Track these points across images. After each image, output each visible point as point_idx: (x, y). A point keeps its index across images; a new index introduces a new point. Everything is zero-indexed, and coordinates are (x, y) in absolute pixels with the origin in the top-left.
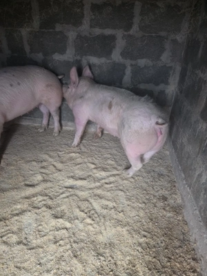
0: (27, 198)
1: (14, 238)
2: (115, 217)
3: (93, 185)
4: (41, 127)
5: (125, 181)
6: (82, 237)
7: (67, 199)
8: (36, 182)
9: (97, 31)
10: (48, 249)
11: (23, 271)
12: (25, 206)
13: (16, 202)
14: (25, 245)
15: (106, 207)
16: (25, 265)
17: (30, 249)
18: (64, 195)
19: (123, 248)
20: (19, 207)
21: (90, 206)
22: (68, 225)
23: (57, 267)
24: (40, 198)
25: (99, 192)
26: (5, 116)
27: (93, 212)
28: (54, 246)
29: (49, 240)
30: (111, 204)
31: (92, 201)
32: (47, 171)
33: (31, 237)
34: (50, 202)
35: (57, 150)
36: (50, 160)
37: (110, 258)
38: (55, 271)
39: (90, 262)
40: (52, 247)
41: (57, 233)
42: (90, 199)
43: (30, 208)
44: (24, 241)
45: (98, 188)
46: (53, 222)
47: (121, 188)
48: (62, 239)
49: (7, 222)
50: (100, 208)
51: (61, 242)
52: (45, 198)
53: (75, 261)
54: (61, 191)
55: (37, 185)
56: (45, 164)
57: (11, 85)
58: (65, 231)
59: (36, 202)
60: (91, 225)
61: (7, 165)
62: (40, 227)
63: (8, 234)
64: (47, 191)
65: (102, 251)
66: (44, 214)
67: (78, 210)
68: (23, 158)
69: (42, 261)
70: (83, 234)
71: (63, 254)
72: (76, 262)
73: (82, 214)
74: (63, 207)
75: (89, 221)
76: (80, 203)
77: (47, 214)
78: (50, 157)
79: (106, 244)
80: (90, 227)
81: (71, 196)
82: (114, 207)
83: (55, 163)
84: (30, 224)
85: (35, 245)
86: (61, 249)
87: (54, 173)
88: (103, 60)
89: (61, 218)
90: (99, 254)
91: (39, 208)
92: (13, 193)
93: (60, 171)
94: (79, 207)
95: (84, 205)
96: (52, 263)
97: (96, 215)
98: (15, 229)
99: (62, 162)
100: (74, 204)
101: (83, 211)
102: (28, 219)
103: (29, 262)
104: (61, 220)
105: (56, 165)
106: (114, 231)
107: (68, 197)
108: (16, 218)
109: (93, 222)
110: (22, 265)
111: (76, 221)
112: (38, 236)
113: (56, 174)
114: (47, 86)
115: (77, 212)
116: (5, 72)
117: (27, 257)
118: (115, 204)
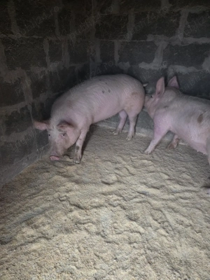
0: (103, 194)
1: (93, 228)
2: (192, 235)
3: (166, 197)
4: (115, 130)
5: (203, 200)
6: (155, 246)
7: (140, 204)
8: (111, 182)
9: (191, 40)
10: (123, 248)
11: (101, 260)
12: (102, 202)
13: (95, 196)
14: (103, 237)
15: (182, 223)
16: (104, 255)
17: (107, 242)
18: (137, 200)
19: (201, 271)
20: (97, 200)
21: (163, 217)
22: (142, 230)
23: (132, 267)
24: (115, 197)
25: (173, 205)
26: (93, 118)
27: (166, 224)
28: (129, 246)
29: (124, 239)
30: (187, 222)
31: (166, 212)
32: (121, 173)
33: (108, 232)
34: (124, 203)
35: (129, 154)
36: (124, 163)
37: (186, 277)
38: (130, 270)
39: (165, 274)
40: (127, 247)
41: (131, 234)
42: (163, 210)
43: (107, 204)
44: (102, 233)
45: (173, 200)
46: (128, 223)
47: (199, 206)
48: (135, 242)
49: (88, 211)
50: (174, 222)
51: (135, 244)
52: (120, 198)
53: (149, 267)
54: (134, 195)
55: (112, 184)
56: (118, 166)
57: (103, 92)
58: (138, 235)
59: (111, 200)
60: (165, 236)
61: (87, 160)
62: (115, 225)
63: (88, 222)
64: (121, 192)
65: (177, 266)
66: (119, 213)
67: (151, 218)
68: (100, 157)
69: (118, 257)
70: (156, 243)
71: (137, 256)
72: (150, 269)
73: (156, 222)
74: (137, 211)
75: (162, 232)
76: (153, 212)
77: (122, 213)
78: (124, 160)
79: (181, 261)
80: (164, 238)
81: (144, 202)
82: (191, 225)
83: (128, 167)
84: (106, 219)
85: (111, 240)
86: (135, 252)
87: (128, 176)
88: (191, 69)
89: (135, 221)
90: (173, 269)
91: (114, 207)
92: (92, 187)
93: (133, 175)
94: (152, 215)
95: (158, 215)
96: (127, 261)
97: (170, 228)
98: (94, 220)
99: (135, 167)
100: (147, 211)
101: (156, 220)
102: (104, 213)
103: (106, 254)
104: (134, 223)
105: (129, 169)
106: (190, 250)
107: (140, 202)
108: (95, 210)
109: (167, 234)
110: (100, 255)
111: (150, 228)
112: (114, 232)
113: (129, 178)
114: (133, 94)
115: (150, 219)
116: (100, 80)
117: (104, 248)
118: (191, 222)
